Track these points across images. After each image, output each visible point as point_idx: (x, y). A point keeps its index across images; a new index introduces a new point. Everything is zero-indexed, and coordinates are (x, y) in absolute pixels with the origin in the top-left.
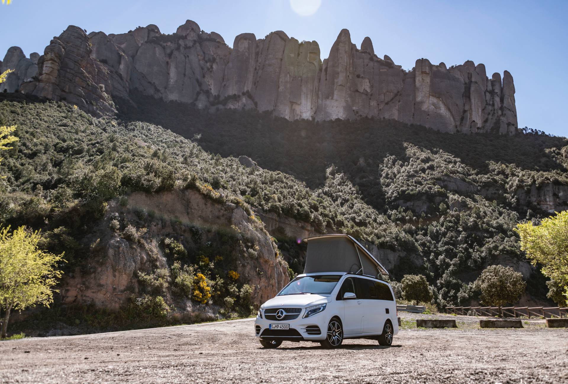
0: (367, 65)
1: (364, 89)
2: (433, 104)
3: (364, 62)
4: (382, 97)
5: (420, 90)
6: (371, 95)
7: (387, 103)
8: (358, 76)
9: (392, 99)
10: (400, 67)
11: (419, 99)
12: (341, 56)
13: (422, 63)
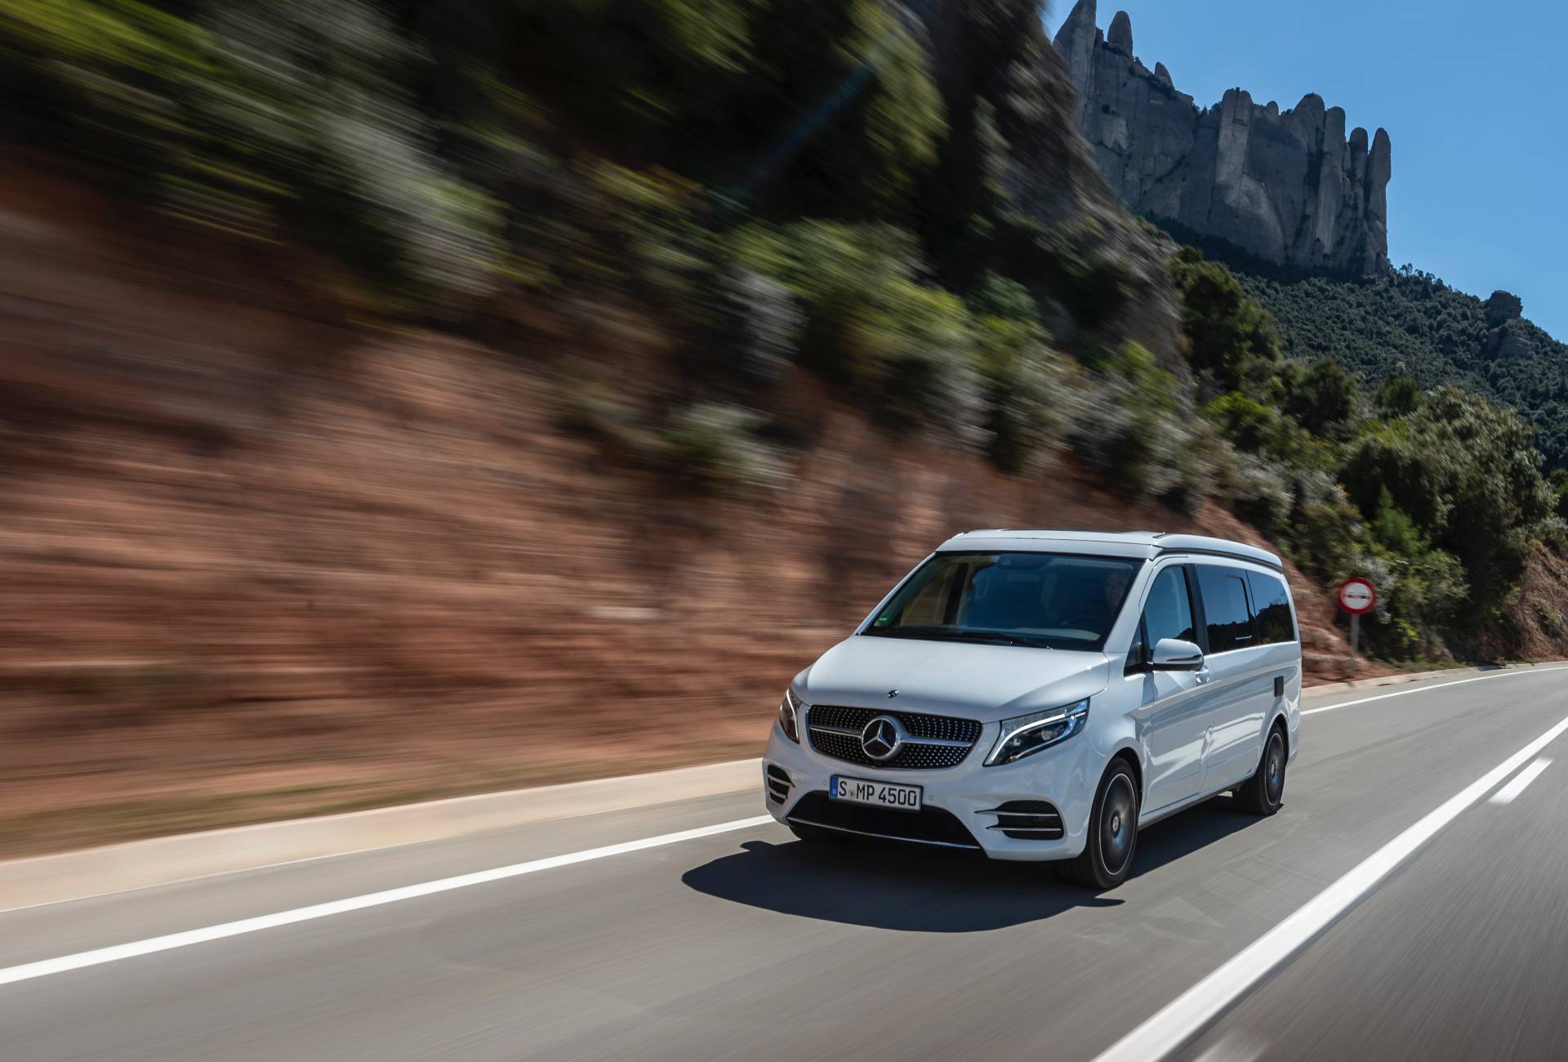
0: (1125, 85)
1: (1115, 142)
2: (1248, 194)
3: (1118, 77)
4: (1151, 164)
5: (1227, 159)
6: (1129, 156)
7: (1159, 180)
8: (1106, 109)
9: (1171, 172)
10: (1191, 98)
11: (1222, 178)
12: (1077, 59)
13: (1236, 98)
